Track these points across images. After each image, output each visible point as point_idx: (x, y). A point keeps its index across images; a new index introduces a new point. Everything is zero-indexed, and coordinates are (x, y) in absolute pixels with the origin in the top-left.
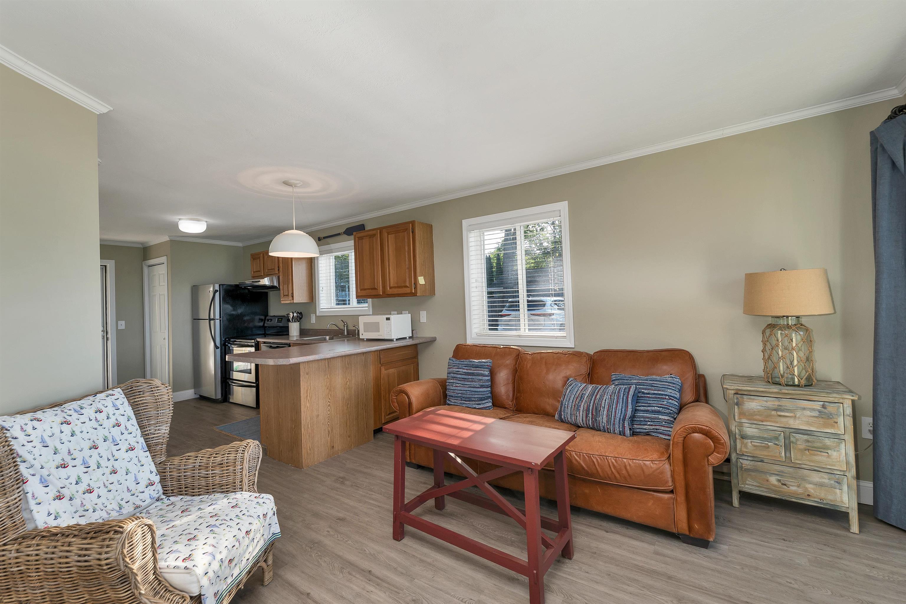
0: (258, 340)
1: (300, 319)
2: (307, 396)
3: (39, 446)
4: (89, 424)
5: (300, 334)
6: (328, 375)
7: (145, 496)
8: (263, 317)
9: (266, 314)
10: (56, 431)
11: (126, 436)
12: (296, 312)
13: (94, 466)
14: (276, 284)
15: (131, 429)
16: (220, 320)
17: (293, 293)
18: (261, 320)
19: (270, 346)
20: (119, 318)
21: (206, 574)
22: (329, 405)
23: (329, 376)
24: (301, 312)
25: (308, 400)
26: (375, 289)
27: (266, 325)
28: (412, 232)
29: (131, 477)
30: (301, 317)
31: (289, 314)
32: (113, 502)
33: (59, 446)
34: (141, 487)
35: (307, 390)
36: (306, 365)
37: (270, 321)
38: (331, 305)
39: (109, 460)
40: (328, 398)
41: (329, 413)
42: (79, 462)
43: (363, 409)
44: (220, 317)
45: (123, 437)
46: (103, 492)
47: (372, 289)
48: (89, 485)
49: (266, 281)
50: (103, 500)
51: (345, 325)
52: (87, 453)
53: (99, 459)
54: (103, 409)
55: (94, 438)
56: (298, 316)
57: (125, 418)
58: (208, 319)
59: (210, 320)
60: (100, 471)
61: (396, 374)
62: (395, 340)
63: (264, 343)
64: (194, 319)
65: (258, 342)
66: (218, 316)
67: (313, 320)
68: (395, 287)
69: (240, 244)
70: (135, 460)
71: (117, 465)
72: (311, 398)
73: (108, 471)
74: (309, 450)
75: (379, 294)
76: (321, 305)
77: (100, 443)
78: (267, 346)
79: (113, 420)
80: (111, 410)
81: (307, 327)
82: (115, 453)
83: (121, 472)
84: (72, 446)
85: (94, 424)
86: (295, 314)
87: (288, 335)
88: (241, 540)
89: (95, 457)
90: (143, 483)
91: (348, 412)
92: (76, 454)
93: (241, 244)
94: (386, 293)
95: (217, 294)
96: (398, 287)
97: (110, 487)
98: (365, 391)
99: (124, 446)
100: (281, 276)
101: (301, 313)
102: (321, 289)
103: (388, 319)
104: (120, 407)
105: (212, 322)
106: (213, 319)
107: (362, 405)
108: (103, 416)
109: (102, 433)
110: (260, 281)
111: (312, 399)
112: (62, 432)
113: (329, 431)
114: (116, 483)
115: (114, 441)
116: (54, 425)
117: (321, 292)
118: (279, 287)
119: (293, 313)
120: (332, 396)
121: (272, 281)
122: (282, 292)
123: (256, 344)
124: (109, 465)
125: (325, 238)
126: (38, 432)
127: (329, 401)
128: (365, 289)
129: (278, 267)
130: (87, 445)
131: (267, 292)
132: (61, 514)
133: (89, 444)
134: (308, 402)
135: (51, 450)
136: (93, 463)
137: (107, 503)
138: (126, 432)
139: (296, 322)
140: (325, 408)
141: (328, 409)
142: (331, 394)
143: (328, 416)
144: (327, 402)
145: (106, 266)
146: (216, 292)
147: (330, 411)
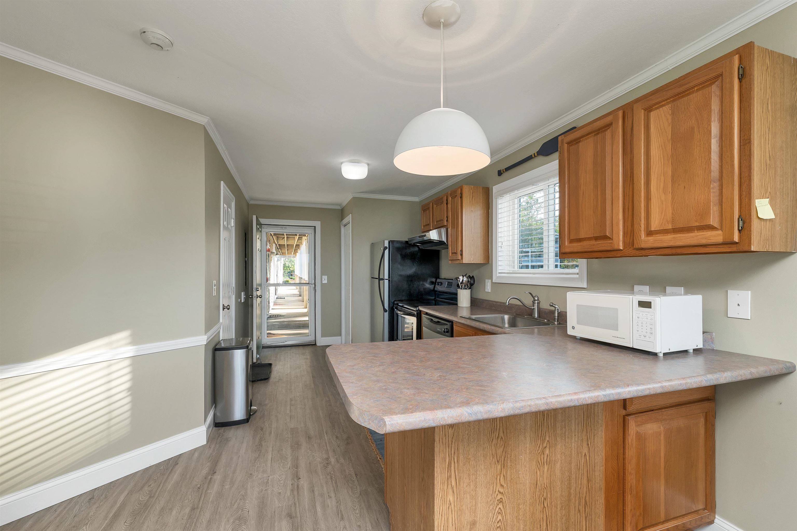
0: (421, 308)
1: (472, 285)
5: (471, 306)
8: (434, 280)
9: (437, 276)
12: (467, 275)
14: (444, 239)
16: (389, 281)
17: (462, 251)
18: (432, 283)
19: (431, 319)
20: (322, 274)
22: (501, 501)
23: (501, 434)
24: (473, 276)
26: (605, 238)
27: (436, 289)
28: (741, 78)
30: (472, 282)
31: (459, 278)
37: (441, 285)
38: (514, 268)
40: (499, 485)
41: (500, 517)
43: (579, 511)
44: (389, 278)
47: (596, 238)
49: (433, 235)
51: (535, 300)
56: (468, 281)
58: (377, 279)
59: (380, 279)
61: (662, 435)
62: (661, 355)
63: (427, 314)
64: (372, 278)
65: (421, 311)
66: (386, 276)
67: (488, 288)
68: (665, 232)
69: (416, 199)
75: (616, 247)
76: (500, 268)
78: (429, 319)
81: (481, 296)
86: (465, 279)
87: (457, 304)
91: (545, 518)
93: (418, 199)
94: (636, 246)
95: (387, 252)
96: (676, 230)
98: (585, 470)
100: (450, 228)
101: (472, 278)
102: (499, 244)
103: (645, 305)
105: (381, 282)
106: (383, 279)
107: (577, 502)
110: (425, 236)
111: (462, 484)
117: (499, 249)
118: (448, 243)
119: (463, 276)
120: (509, 479)
121: (440, 234)
122: (450, 248)
123: (417, 313)
125: (507, 169)
127: (502, 490)
128: (580, 240)
129: (447, 217)
131: (439, 250)
139: (466, 289)
140: (491, 508)
141: (498, 508)
142: (506, 474)
143: (498, 525)
144: (497, 492)
145: (315, 227)
146: (385, 248)
147: (502, 514)
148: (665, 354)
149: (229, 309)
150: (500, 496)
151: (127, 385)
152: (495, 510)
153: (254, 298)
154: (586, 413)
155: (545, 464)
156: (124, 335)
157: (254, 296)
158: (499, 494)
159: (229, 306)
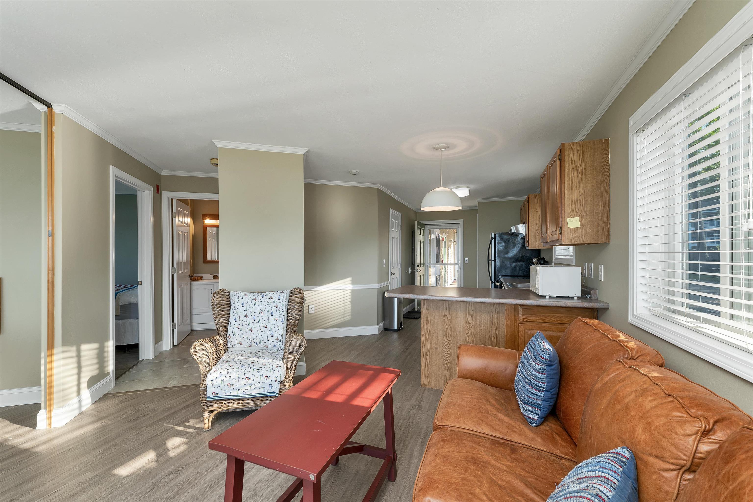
2: (427, 328)
3: (241, 305)
4: (263, 302)
6: (449, 316)
7: (273, 344)
10: (250, 302)
11: (278, 313)
13: (257, 321)
15: (281, 311)
16: (495, 261)
17: (528, 240)
20: (465, 257)
21: (211, 380)
22: (449, 344)
23: (449, 318)
25: (428, 333)
29: (270, 332)
32: (258, 339)
33: (248, 308)
34: (273, 339)
35: (427, 324)
36: (426, 303)
39: (265, 321)
40: (448, 338)
41: (448, 350)
42: (252, 317)
44: (495, 259)
45: (276, 313)
46: (256, 333)
48: (252, 328)
50: (254, 336)
52: (257, 314)
53: (261, 319)
54: (274, 298)
55: (263, 309)
57: (281, 305)
60: (259, 324)
66: (493, 258)
70: (276, 326)
71: (268, 324)
72: (431, 331)
73: (262, 325)
74: (427, 374)
77: (265, 312)
79: (275, 304)
80: (276, 299)
82: (270, 319)
83: (268, 328)
84: (252, 310)
85: (266, 303)
88: (241, 379)
89: (260, 317)
90: (275, 337)
92: (253, 313)
95: (493, 241)
97: (260, 333)
98: (494, 343)
99: (274, 317)
104: (281, 299)
105: (490, 262)
106: (491, 260)
108: (272, 301)
109: (268, 307)
112: (251, 303)
113: (448, 366)
114: (263, 332)
115: (272, 313)
116: (250, 299)
124: (264, 323)
126: (243, 300)
129: (525, 216)
130: (259, 311)
132: (236, 334)
133: (260, 311)
134: (427, 334)
135: (244, 308)
136: (257, 320)
137: (255, 339)
138: (278, 311)
140: (444, 345)
141: (447, 346)
142: (451, 334)
143: (448, 353)
144: (447, 340)
145: (460, 223)
146: (492, 238)
147: (449, 349)
148: (550, 297)
149: (394, 275)
150: (448, 342)
151: (350, 300)
152: (446, 346)
153: (416, 271)
154: (494, 318)
155: (471, 335)
156: (349, 280)
157: (416, 270)
158: (448, 341)
159: (394, 273)
